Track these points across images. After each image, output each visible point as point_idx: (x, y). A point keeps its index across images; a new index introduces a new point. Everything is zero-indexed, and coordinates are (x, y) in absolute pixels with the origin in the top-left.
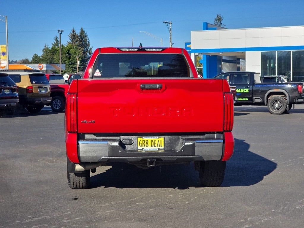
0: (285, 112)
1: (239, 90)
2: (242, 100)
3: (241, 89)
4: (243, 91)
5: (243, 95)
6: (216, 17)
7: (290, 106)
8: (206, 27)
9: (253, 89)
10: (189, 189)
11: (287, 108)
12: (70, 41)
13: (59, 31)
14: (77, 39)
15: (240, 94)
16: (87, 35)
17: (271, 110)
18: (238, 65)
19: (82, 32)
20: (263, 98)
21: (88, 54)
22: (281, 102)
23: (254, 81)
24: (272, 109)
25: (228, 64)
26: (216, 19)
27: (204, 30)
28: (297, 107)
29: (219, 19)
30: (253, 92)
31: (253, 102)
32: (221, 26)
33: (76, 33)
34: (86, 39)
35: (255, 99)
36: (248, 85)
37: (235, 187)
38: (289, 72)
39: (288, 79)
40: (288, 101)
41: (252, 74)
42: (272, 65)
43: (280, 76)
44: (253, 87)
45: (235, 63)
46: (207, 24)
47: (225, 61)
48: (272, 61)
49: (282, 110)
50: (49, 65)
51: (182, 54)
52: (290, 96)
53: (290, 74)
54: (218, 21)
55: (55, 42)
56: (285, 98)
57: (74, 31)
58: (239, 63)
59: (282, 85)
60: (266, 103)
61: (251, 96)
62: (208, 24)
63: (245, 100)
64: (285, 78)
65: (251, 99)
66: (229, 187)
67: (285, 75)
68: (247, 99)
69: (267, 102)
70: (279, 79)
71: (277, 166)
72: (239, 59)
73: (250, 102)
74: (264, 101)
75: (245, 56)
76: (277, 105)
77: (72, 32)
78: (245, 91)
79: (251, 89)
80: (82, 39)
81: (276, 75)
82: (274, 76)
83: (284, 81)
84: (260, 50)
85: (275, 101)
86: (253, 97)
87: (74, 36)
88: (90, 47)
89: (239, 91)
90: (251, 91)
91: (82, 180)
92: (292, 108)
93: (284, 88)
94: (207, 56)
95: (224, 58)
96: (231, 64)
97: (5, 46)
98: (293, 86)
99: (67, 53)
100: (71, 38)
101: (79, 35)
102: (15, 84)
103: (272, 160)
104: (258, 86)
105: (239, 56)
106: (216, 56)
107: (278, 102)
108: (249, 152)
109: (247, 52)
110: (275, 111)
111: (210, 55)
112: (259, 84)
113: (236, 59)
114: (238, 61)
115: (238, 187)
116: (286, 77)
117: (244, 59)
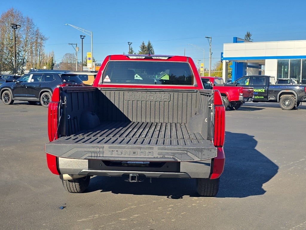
0: (294, 108)
1: (257, 89)
2: (259, 98)
3: (259, 89)
4: (260, 90)
5: (260, 94)
6: (246, 34)
7: (298, 103)
8: (236, 40)
9: (268, 89)
10: (182, 198)
11: (295, 105)
12: (141, 50)
13: (129, 43)
14: (145, 49)
15: (257, 93)
16: (153, 46)
17: (282, 106)
18: (260, 70)
19: (149, 44)
20: (276, 97)
22: (291, 100)
23: (269, 83)
24: (284, 106)
25: (252, 69)
26: (246, 36)
27: (234, 43)
28: (303, 104)
29: (248, 35)
30: (268, 91)
31: (268, 99)
32: (250, 41)
33: (145, 45)
34: (152, 49)
35: (270, 97)
36: (264, 86)
37: (231, 198)
38: (299, 76)
39: (298, 82)
40: (297, 100)
41: (268, 78)
42: (286, 70)
43: (292, 79)
44: (268, 88)
45: (258, 68)
46: (236, 38)
47: (250, 67)
48: (286, 67)
49: (291, 107)
51: (187, 62)
52: (299, 95)
53: (300, 77)
54: (247, 37)
56: (294, 97)
57: (143, 44)
58: (261, 68)
59: (292, 87)
60: (278, 101)
61: (266, 95)
62: (238, 39)
63: (261, 98)
64: (296, 81)
65: (266, 97)
66: (223, 198)
67: (296, 78)
68: (263, 97)
69: (279, 99)
70: (291, 81)
71: (279, 170)
72: (261, 65)
73: (266, 99)
74: (276, 99)
75: (265, 63)
76: (287, 103)
77: (142, 45)
78: (262, 90)
79: (267, 89)
80: (149, 49)
81: (289, 78)
82: (287, 79)
83: (294, 83)
84: (277, 59)
85: (286, 99)
86: (268, 95)
87: (143, 47)
89: (257, 91)
90: (267, 91)
91: (75, 186)
92: (300, 105)
93: (294, 90)
94: (236, 62)
95: (249, 64)
96: (254, 69)
97: (90, 53)
98: (301, 88)
100: (141, 48)
101: (147, 46)
102: (82, 82)
103: (275, 161)
104: (272, 87)
105: (260, 63)
106: (243, 62)
107: (289, 100)
108: (255, 149)
109: (266, 60)
110: (286, 107)
111: (238, 62)
112: (274, 86)
113: (258, 65)
114: (259, 67)
115: (233, 198)
116: (296, 79)
117: (264, 65)
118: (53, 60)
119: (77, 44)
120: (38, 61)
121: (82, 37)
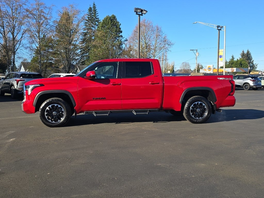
12: (241, 57)
14: (245, 56)
16: (251, 53)
19: (248, 52)
21: (251, 64)
33: (245, 52)
34: (250, 56)
50: (238, 69)
55: (232, 58)
57: (243, 52)
77: (242, 53)
80: (248, 56)
87: (243, 55)
88: (252, 60)
97: (222, 50)
99: (240, 64)
101: (246, 54)
118: (173, 68)
119: (197, 50)
120: (164, 69)
121: (219, 28)
